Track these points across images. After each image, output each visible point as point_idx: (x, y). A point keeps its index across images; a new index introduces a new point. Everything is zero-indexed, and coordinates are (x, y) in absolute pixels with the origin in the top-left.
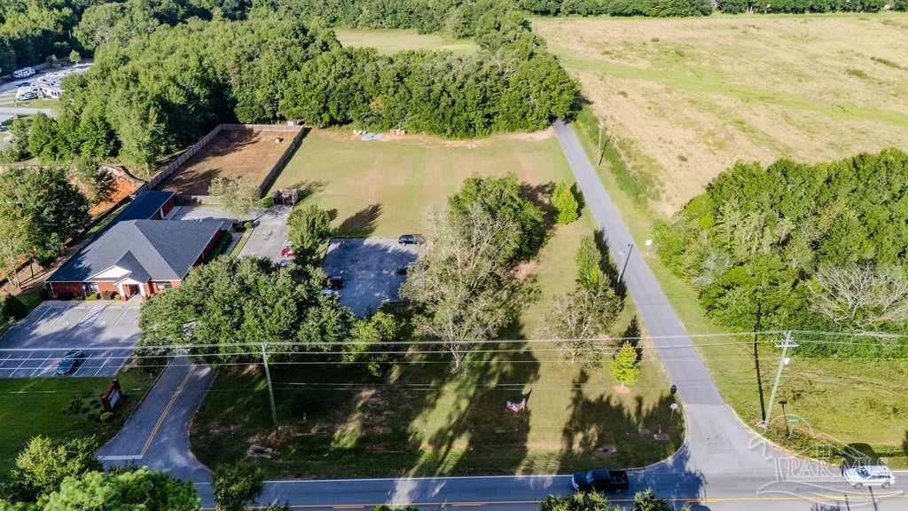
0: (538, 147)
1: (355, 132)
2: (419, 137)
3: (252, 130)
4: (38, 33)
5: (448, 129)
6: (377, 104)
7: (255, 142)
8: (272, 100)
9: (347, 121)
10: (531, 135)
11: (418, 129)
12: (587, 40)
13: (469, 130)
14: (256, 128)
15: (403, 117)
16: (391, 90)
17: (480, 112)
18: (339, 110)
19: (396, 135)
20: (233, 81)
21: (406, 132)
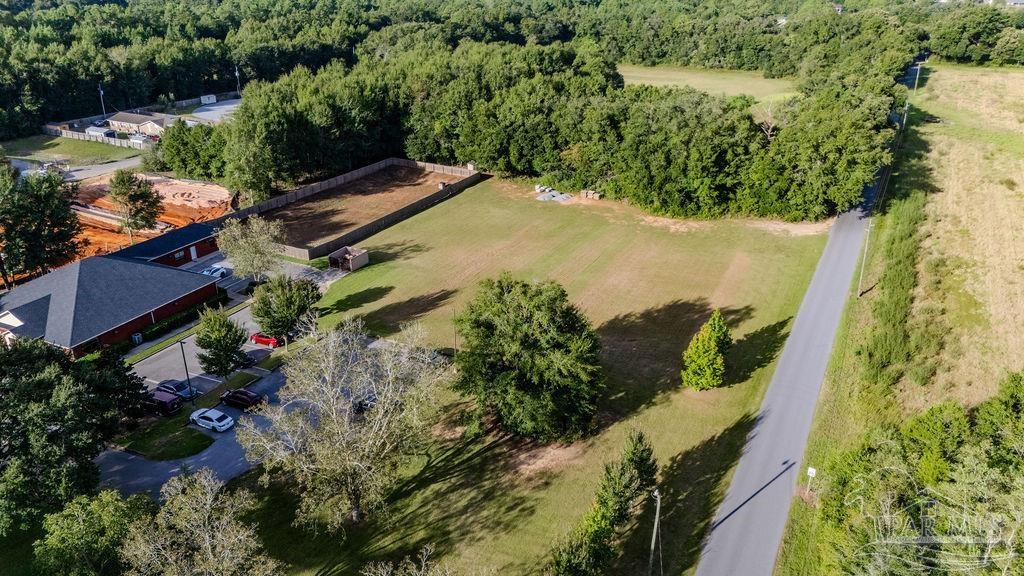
0: (780, 246)
1: (537, 187)
2: (615, 206)
3: (423, 169)
4: (316, 46)
5: (655, 199)
6: (573, 154)
7: (419, 184)
8: (449, 134)
9: (531, 173)
10: (790, 226)
11: (619, 192)
12: (1009, 99)
13: (687, 202)
14: (429, 167)
15: (602, 174)
16: (596, 137)
17: (707, 181)
18: (521, 156)
19: (587, 198)
20: (415, 109)
21: (601, 197)
